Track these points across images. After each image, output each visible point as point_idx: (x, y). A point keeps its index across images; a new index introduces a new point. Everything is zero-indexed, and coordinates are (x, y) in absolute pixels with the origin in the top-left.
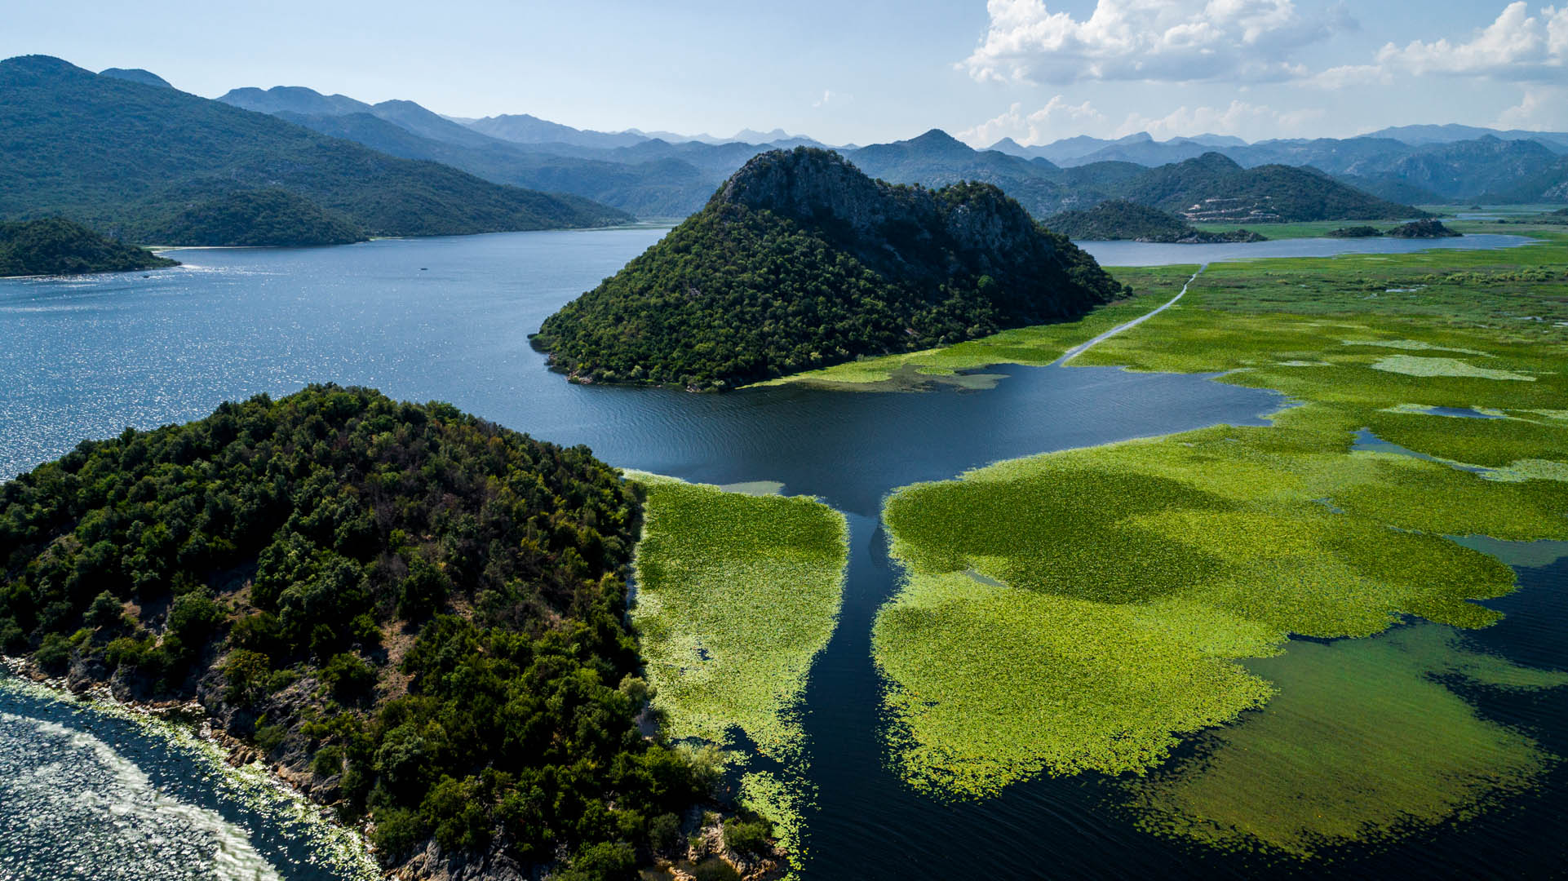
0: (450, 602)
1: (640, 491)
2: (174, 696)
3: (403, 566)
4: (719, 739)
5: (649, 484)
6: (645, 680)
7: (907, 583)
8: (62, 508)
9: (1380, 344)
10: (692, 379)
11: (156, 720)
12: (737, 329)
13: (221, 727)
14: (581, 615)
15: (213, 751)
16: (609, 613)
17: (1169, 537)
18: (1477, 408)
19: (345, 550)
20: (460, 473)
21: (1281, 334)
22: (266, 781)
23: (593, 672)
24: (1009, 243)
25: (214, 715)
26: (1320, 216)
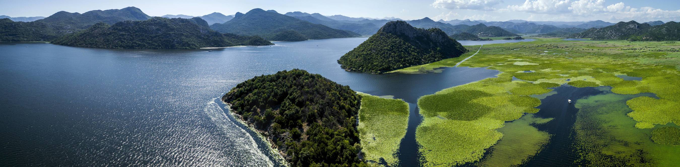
0: (317, 120)
1: (360, 97)
2: (264, 130)
3: (308, 110)
4: (378, 161)
5: (362, 95)
6: (360, 144)
7: (423, 120)
8: (251, 88)
9: (514, 60)
10: (373, 71)
11: (260, 134)
12: (383, 60)
13: (271, 139)
14: (346, 126)
15: (269, 144)
16: (352, 127)
17: (480, 103)
18: (531, 71)
19: (297, 105)
20: (321, 90)
21: (498, 59)
22: (278, 153)
23: (348, 141)
24: (443, 41)
25: (270, 136)
26: (501, 36)
